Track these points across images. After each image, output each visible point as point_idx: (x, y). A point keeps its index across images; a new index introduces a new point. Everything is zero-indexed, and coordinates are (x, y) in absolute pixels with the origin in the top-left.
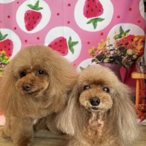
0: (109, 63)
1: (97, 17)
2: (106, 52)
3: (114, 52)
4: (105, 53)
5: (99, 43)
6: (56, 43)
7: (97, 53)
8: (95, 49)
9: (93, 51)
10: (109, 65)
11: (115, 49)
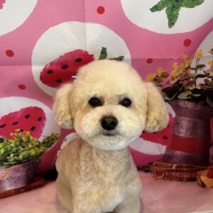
0: (188, 100)
2: (187, 79)
3: (205, 80)
4: (185, 83)
5: (176, 64)
6: (65, 64)
7: (168, 83)
8: (163, 74)
9: (157, 76)
10: (190, 105)
11: (209, 74)
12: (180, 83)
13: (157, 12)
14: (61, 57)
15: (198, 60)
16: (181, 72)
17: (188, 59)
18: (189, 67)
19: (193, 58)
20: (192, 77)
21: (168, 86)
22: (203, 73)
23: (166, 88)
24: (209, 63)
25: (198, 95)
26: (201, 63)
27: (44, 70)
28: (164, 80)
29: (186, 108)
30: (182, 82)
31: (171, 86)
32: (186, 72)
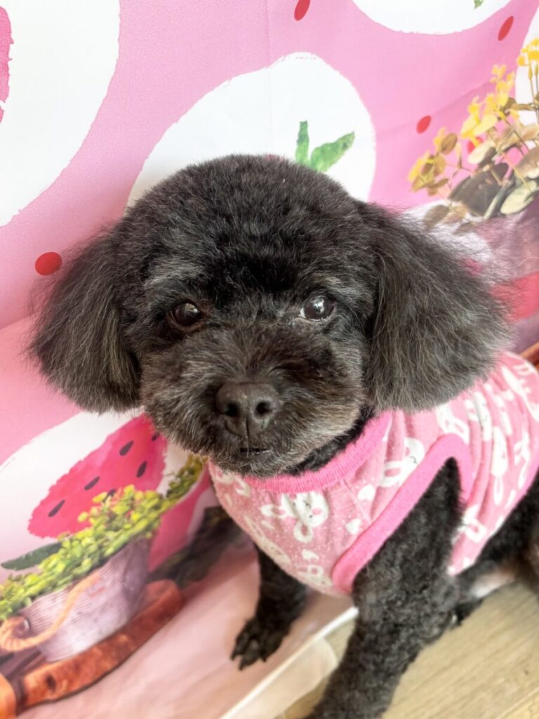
12: (497, 159)
15: (534, 74)
18: (511, 102)
30: (504, 155)
31: (472, 175)
32: (507, 122)
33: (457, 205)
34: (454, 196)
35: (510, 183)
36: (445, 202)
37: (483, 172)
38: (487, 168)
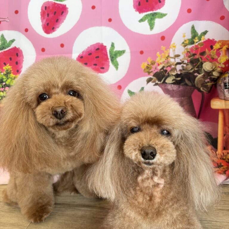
0: (174, 84)
1: (154, 11)
2: (170, 66)
3: (183, 67)
4: (168, 69)
5: (158, 53)
6: (90, 52)
7: (156, 68)
8: (151, 62)
9: (148, 65)
10: (175, 87)
11: (183, 61)
12: (165, 69)
13: (142, 23)
14: (88, 47)
15: (174, 51)
16: (163, 60)
17: (166, 49)
18: (169, 56)
19: (169, 49)
20: (173, 64)
21: (156, 71)
22: (180, 62)
23: (156, 73)
24: (183, 54)
25: (179, 79)
26: (177, 53)
27: (79, 56)
28: (153, 66)
29: (173, 90)
30: (166, 68)
31: (158, 71)
32: (167, 60)
33: (154, 78)
34: (154, 75)
35: (168, 75)
36: (152, 77)
37: (161, 71)
38: (162, 70)
